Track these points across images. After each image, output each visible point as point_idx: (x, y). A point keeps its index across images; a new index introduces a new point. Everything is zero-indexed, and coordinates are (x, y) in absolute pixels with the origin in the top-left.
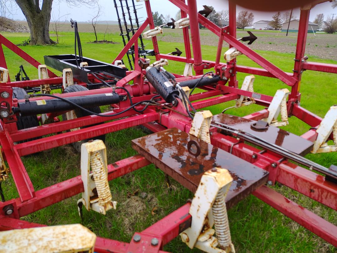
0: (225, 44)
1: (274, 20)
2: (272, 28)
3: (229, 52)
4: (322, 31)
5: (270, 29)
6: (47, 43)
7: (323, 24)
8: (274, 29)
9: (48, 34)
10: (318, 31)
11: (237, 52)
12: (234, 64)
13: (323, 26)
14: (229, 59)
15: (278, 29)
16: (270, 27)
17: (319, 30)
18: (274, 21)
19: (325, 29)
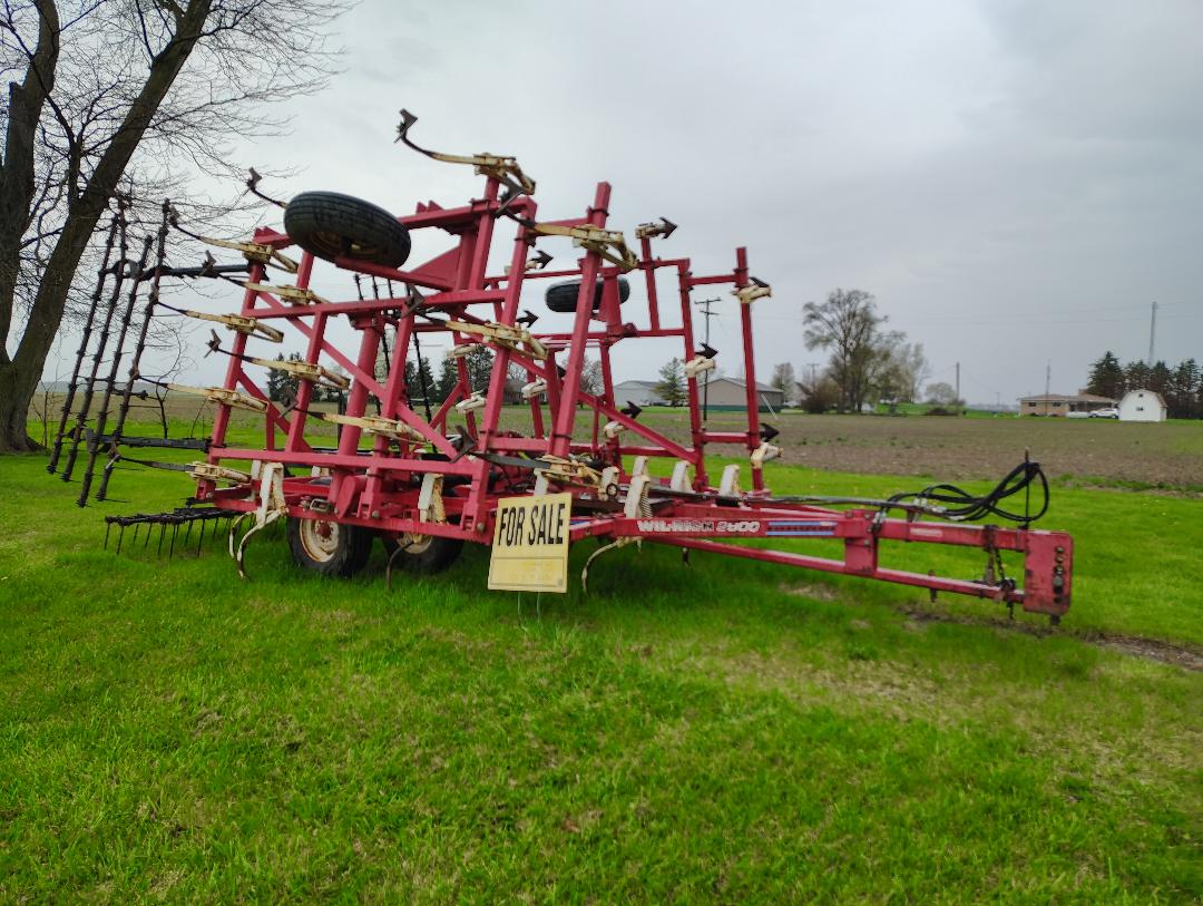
0: (603, 417)
1: (664, 379)
2: (663, 401)
3: (611, 427)
4: (796, 407)
5: (659, 405)
6: (17, 448)
7: (796, 390)
8: (669, 403)
9: (24, 423)
10: (787, 407)
11: (621, 427)
12: (618, 444)
13: (796, 397)
14: (611, 435)
15: (680, 403)
16: (658, 399)
17: (788, 404)
18: (667, 381)
19: (802, 401)
